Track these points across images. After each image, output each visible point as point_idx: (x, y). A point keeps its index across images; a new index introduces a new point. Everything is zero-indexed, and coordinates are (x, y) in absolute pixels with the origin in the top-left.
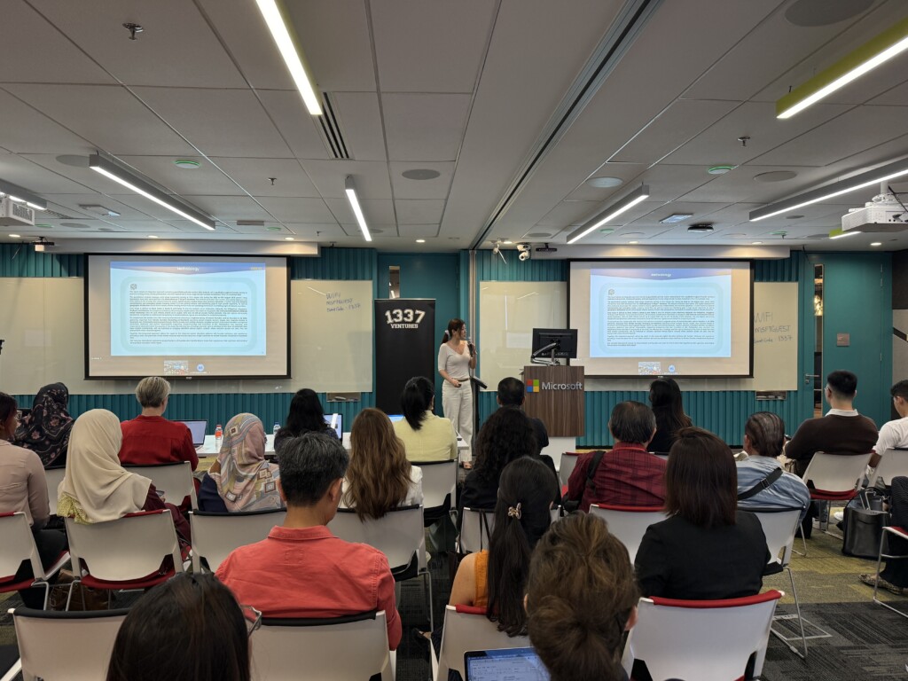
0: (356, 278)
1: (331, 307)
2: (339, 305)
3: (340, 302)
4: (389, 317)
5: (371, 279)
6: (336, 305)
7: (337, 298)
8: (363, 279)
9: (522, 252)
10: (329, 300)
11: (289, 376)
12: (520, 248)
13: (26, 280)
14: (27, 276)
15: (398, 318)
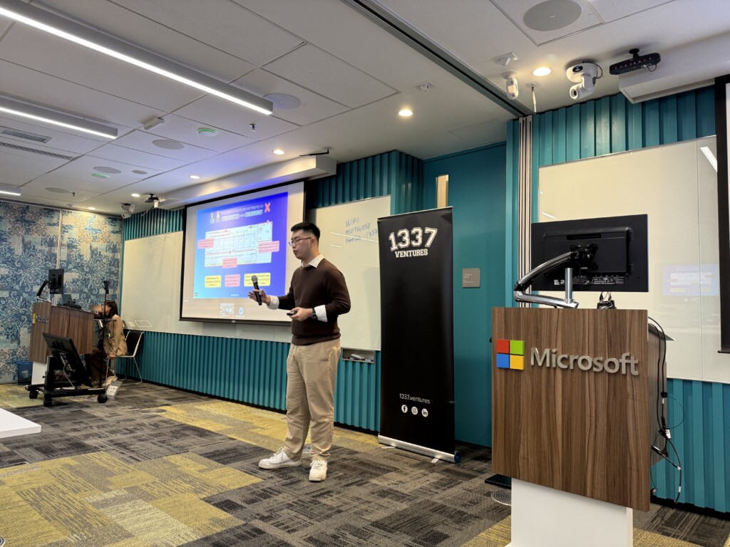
0: (373, 196)
1: (350, 237)
2: (359, 234)
3: (358, 230)
4: (394, 242)
5: (389, 193)
6: (354, 234)
7: (356, 225)
8: (381, 194)
10: (348, 228)
15: (404, 242)
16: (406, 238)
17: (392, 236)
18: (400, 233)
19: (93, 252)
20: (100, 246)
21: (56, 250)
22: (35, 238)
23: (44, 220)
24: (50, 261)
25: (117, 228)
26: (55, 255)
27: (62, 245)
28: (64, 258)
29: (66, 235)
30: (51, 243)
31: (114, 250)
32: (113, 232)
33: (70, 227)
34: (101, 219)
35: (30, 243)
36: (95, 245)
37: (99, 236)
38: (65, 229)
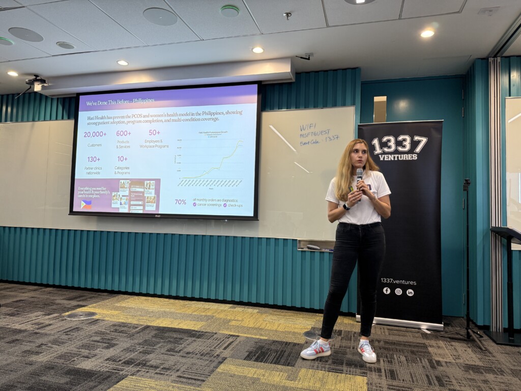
0: (335, 105)
1: (305, 140)
2: (314, 138)
3: (315, 134)
4: (378, 147)
5: (353, 104)
6: (310, 138)
7: (312, 130)
8: (344, 104)
10: (303, 132)
11: (256, 217)
14: (39, 120)
15: (389, 147)
16: (392, 144)
17: (376, 142)
18: (385, 139)
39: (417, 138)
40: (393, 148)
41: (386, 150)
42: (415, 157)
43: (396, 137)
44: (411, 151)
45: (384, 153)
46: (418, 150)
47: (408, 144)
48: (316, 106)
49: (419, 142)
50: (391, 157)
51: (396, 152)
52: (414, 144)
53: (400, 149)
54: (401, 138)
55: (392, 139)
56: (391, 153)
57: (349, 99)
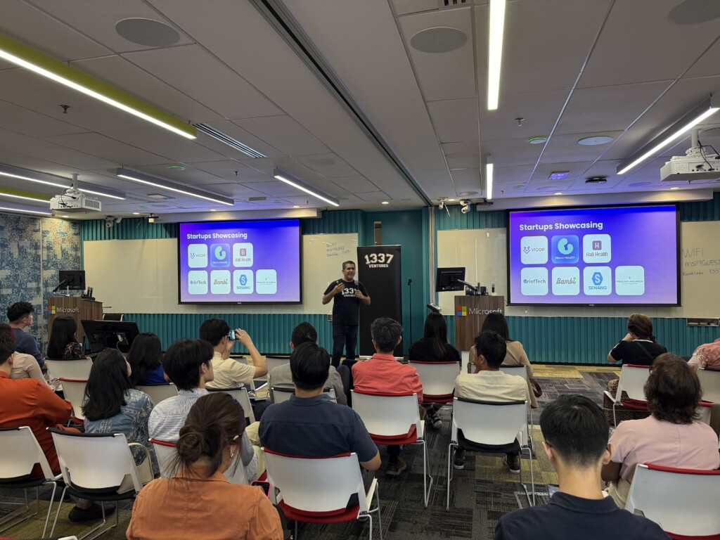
0: (346, 232)
1: (330, 253)
2: (336, 252)
3: (335, 249)
4: (368, 260)
5: (357, 232)
6: (332, 252)
7: (334, 247)
8: (351, 232)
9: (462, 207)
10: (328, 248)
11: (301, 302)
12: (462, 203)
13: (148, 241)
14: (148, 238)
17: (367, 257)
18: (371, 256)
19: (63, 252)
20: (67, 246)
21: (40, 252)
22: (26, 243)
23: (30, 228)
24: (36, 261)
25: (77, 231)
26: (39, 256)
27: (43, 247)
28: (45, 258)
29: (46, 239)
30: (36, 247)
31: (76, 249)
32: (75, 234)
33: (47, 232)
34: (66, 224)
35: (22, 247)
36: (64, 246)
37: (66, 237)
38: (45, 233)
39: (388, 255)
40: (375, 261)
41: (372, 261)
42: (387, 266)
43: (377, 255)
44: (385, 263)
45: (371, 263)
46: (389, 261)
47: (383, 258)
48: (335, 232)
49: (389, 257)
50: (375, 266)
51: (378, 263)
52: (387, 258)
53: (380, 261)
54: (380, 255)
55: (375, 255)
56: (375, 264)
57: (354, 229)
